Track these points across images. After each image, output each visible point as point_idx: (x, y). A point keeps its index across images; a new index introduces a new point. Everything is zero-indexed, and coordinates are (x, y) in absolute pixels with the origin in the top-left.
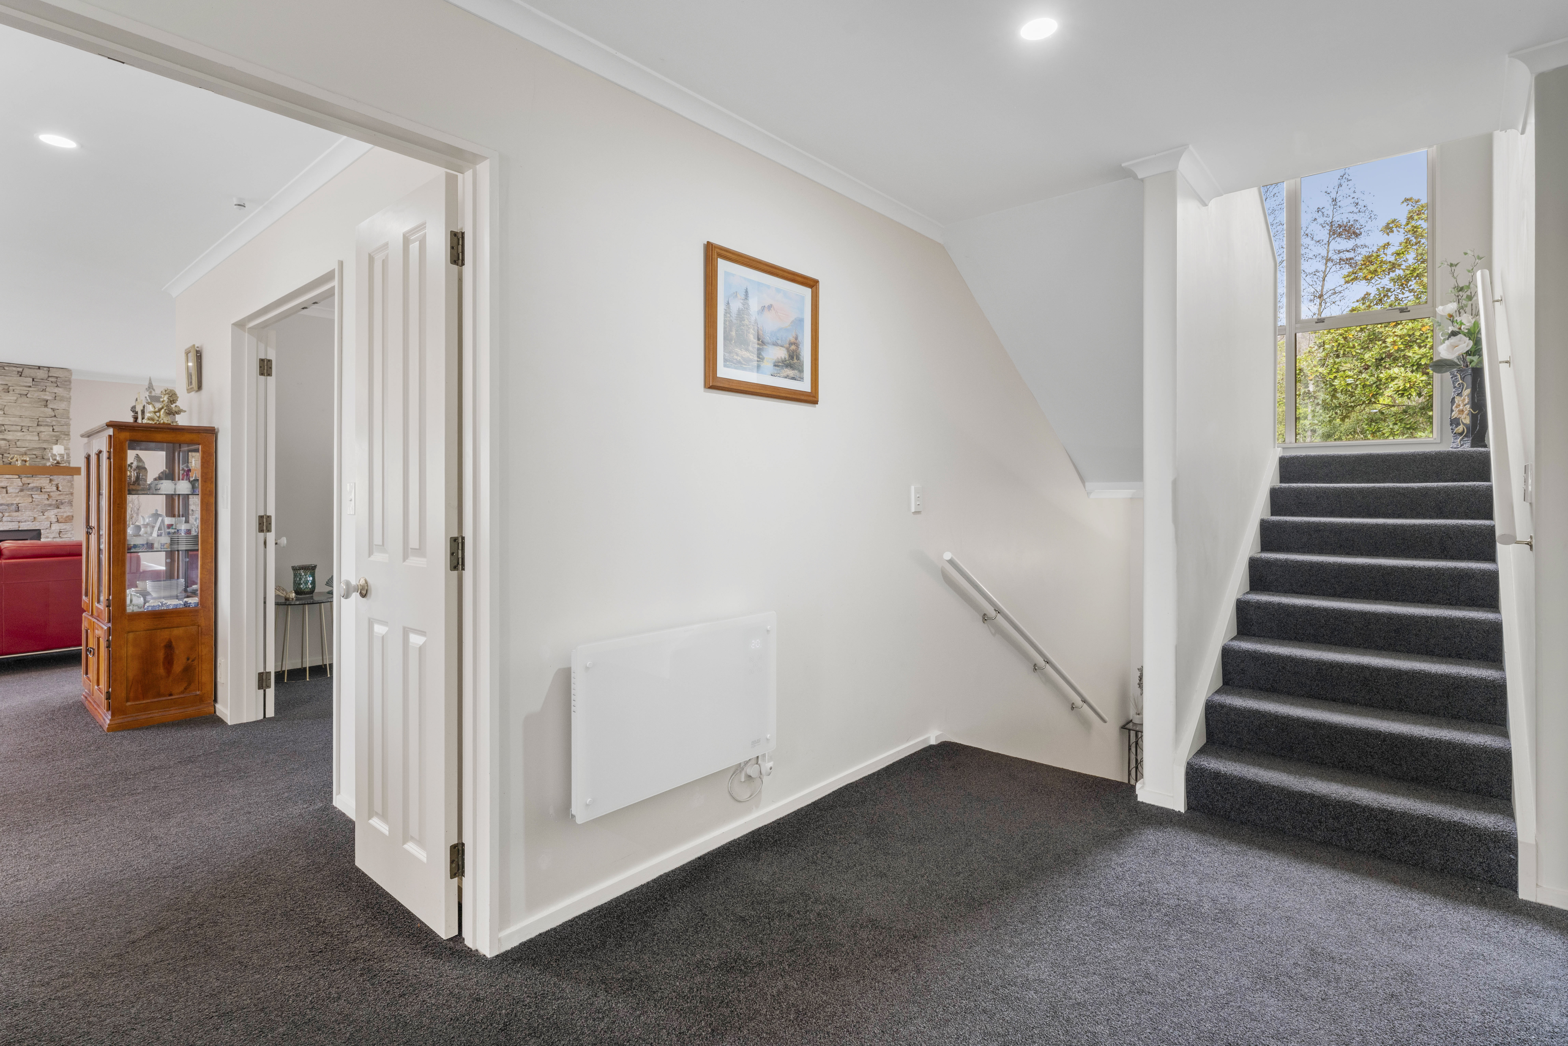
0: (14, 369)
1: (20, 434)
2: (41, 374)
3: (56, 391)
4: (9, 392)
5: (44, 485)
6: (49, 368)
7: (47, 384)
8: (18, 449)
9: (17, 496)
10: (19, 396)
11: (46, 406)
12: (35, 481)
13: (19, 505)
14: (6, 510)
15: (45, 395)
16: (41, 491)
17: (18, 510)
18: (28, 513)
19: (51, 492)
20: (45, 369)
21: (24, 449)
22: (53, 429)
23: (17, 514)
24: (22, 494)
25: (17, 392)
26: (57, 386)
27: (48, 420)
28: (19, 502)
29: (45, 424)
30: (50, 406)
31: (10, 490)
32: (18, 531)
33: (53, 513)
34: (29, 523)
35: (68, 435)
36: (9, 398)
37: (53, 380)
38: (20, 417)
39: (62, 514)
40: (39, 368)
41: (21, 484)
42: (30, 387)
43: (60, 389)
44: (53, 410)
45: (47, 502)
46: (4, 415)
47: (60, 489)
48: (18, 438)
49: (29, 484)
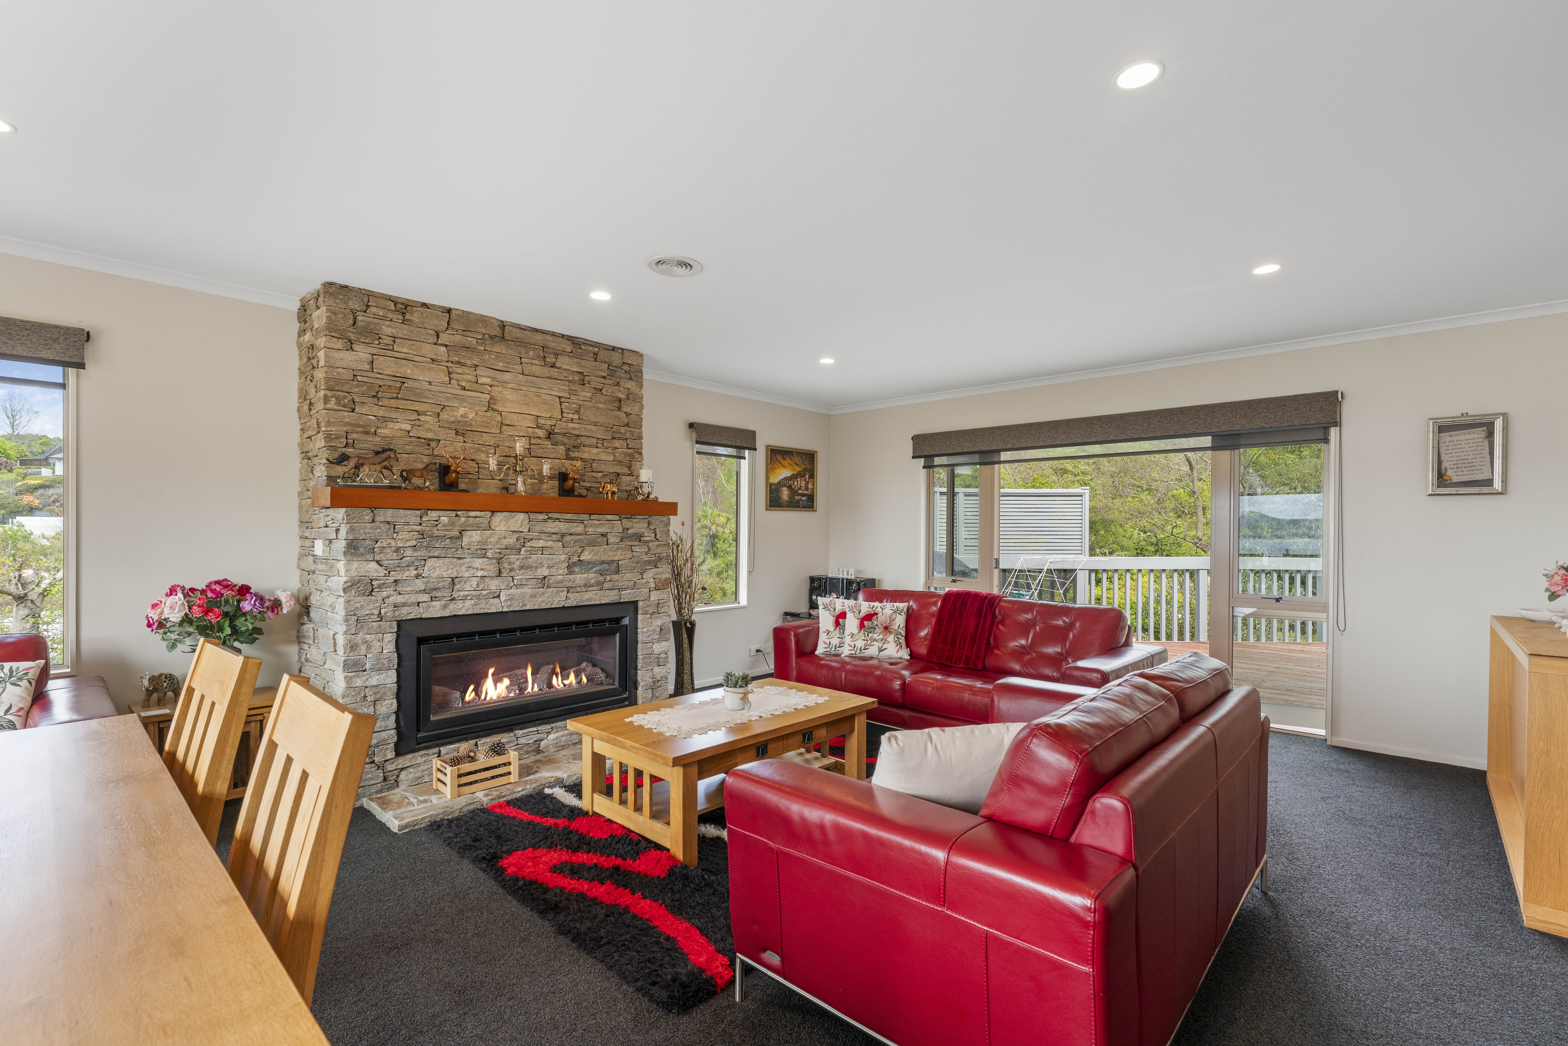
0: (591, 348)
1: (595, 451)
2: (616, 358)
3: (629, 386)
4: (584, 385)
5: (643, 530)
6: (623, 349)
7: (623, 375)
8: (594, 474)
9: (618, 549)
10: (594, 391)
11: (619, 408)
12: (635, 525)
13: (620, 563)
14: (607, 570)
15: (619, 391)
16: (640, 541)
17: (617, 572)
18: (628, 576)
19: (650, 541)
20: (619, 351)
21: (600, 474)
22: (627, 445)
23: (615, 577)
24: (622, 545)
25: (593, 385)
26: (631, 379)
27: (622, 430)
28: (621, 557)
29: (619, 436)
30: (626, 409)
31: (612, 540)
32: (619, 603)
33: (651, 575)
34: (629, 591)
35: (640, 453)
36: (584, 394)
37: (626, 368)
38: (595, 424)
39: (660, 576)
40: (614, 349)
41: (621, 530)
42: (604, 377)
43: (633, 384)
44: (628, 414)
45: (645, 558)
46: (579, 421)
47: (658, 537)
48: (593, 458)
49: (628, 529)
